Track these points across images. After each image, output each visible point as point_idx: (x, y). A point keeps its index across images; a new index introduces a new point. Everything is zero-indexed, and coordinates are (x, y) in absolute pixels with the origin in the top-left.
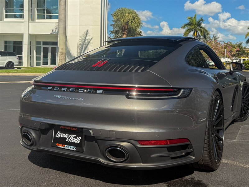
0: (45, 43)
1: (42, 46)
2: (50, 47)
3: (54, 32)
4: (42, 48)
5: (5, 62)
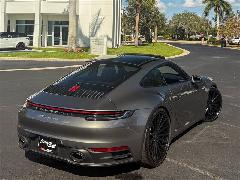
0: (57, 23)
1: (54, 26)
2: (61, 26)
3: (66, 11)
4: (54, 27)
5: (16, 43)
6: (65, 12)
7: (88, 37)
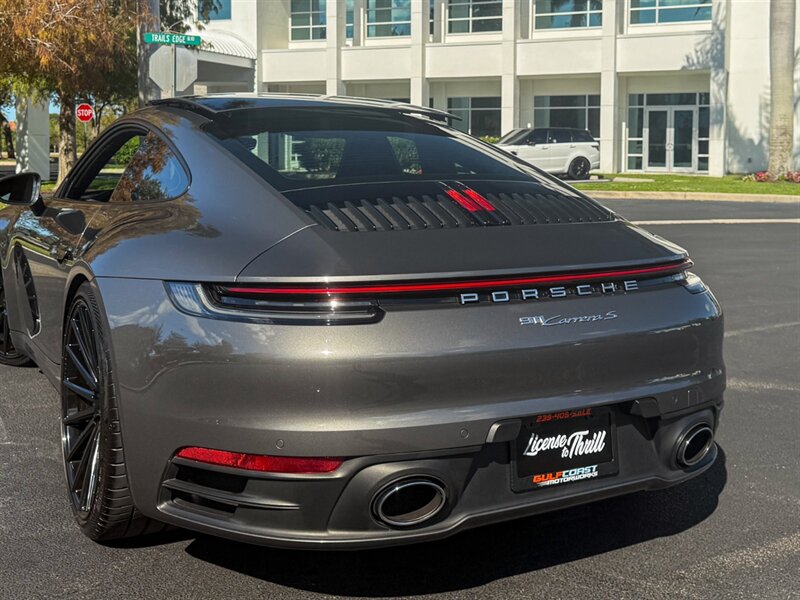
0: (654, 99)
1: (647, 109)
2: (671, 110)
3: (693, 64)
4: (648, 114)
5: (565, 160)
6: (690, 66)
7: (756, 142)
